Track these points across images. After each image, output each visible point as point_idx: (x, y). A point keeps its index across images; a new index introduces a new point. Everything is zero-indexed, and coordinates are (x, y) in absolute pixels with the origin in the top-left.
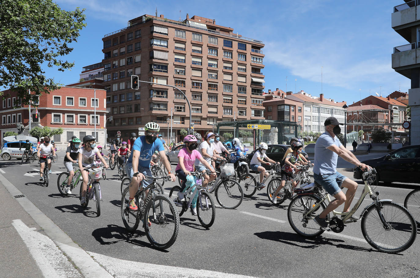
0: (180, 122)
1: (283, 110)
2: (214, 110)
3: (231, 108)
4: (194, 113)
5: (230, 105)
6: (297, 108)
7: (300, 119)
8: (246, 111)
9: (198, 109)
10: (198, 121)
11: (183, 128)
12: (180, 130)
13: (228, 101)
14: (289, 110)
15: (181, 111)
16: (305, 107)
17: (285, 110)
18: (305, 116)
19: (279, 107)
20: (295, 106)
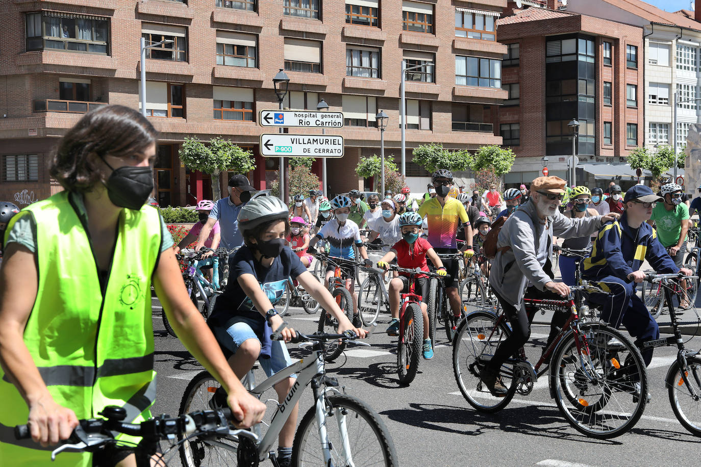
0: (164, 106)
1: (573, 58)
2: (309, 54)
3: (375, 49)
4: (233, 69)
5: (371, 33)
6: (623, 52)
7: (634, 99)
8: (434, 62)
9: (241, 50)
10: (243, 105)
12: (178, 146)
13: (364, 17)
14: (591, 61)
15: (168, 56)
16: (651, 45)
17: (579, 59)
18: (651, 84)
19: (553, 49)
20: (614, 43)
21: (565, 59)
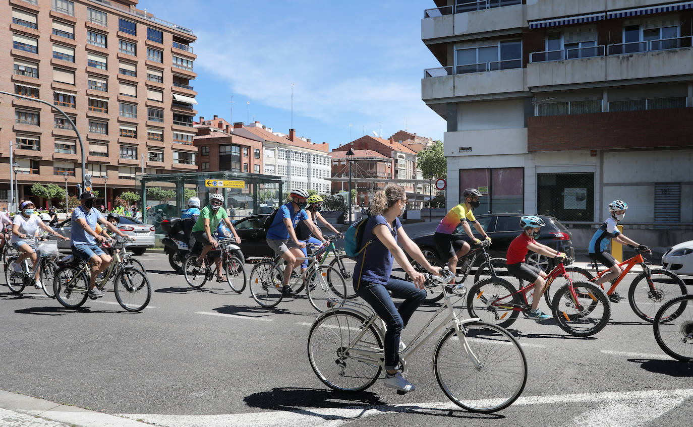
0: (29, 169)
1: (230, 153)
2: (102, 149)
3: (135, 148)
4: (62, 154)
5: (132, 141)
6: (253, 152)
7: (258, 170)
8: (163, 154)
9: (68, 147)
10: (69, 170)
11: (37, 182)
12: (30, 186)
13: (129, 134)
14: (239, 155)
15: (30, 148)
16: (266, 149)
17: (232, 154)
18: (266, 165)
19: (222, 149)
20: (249, 148)
21: (227, 153)
